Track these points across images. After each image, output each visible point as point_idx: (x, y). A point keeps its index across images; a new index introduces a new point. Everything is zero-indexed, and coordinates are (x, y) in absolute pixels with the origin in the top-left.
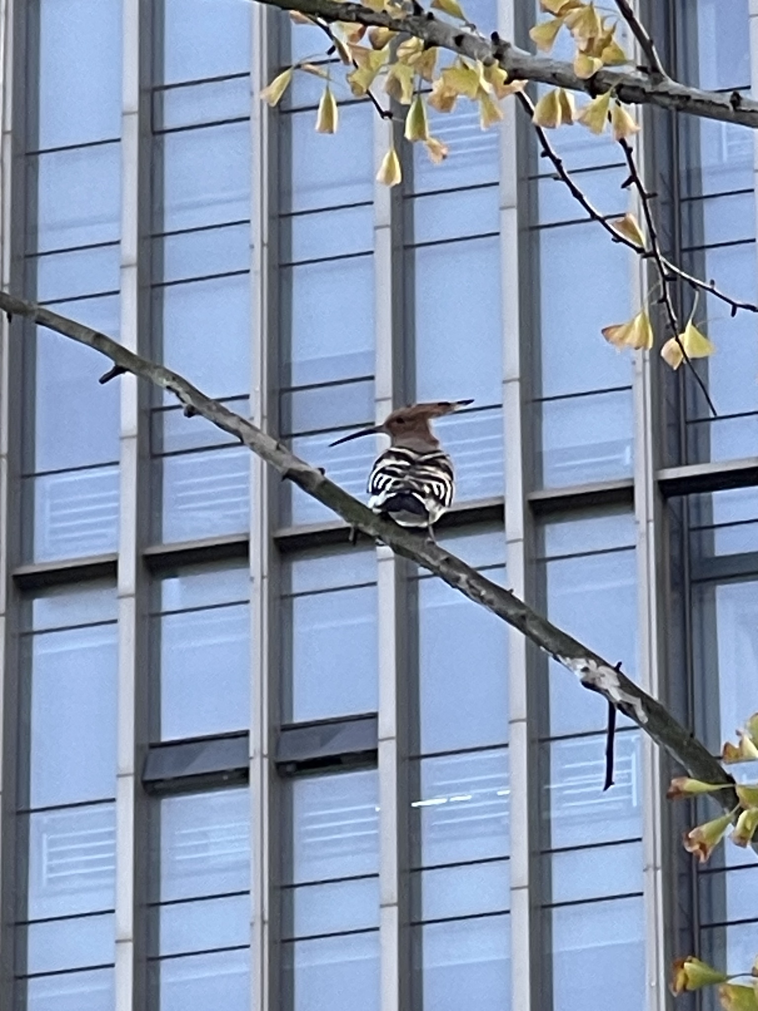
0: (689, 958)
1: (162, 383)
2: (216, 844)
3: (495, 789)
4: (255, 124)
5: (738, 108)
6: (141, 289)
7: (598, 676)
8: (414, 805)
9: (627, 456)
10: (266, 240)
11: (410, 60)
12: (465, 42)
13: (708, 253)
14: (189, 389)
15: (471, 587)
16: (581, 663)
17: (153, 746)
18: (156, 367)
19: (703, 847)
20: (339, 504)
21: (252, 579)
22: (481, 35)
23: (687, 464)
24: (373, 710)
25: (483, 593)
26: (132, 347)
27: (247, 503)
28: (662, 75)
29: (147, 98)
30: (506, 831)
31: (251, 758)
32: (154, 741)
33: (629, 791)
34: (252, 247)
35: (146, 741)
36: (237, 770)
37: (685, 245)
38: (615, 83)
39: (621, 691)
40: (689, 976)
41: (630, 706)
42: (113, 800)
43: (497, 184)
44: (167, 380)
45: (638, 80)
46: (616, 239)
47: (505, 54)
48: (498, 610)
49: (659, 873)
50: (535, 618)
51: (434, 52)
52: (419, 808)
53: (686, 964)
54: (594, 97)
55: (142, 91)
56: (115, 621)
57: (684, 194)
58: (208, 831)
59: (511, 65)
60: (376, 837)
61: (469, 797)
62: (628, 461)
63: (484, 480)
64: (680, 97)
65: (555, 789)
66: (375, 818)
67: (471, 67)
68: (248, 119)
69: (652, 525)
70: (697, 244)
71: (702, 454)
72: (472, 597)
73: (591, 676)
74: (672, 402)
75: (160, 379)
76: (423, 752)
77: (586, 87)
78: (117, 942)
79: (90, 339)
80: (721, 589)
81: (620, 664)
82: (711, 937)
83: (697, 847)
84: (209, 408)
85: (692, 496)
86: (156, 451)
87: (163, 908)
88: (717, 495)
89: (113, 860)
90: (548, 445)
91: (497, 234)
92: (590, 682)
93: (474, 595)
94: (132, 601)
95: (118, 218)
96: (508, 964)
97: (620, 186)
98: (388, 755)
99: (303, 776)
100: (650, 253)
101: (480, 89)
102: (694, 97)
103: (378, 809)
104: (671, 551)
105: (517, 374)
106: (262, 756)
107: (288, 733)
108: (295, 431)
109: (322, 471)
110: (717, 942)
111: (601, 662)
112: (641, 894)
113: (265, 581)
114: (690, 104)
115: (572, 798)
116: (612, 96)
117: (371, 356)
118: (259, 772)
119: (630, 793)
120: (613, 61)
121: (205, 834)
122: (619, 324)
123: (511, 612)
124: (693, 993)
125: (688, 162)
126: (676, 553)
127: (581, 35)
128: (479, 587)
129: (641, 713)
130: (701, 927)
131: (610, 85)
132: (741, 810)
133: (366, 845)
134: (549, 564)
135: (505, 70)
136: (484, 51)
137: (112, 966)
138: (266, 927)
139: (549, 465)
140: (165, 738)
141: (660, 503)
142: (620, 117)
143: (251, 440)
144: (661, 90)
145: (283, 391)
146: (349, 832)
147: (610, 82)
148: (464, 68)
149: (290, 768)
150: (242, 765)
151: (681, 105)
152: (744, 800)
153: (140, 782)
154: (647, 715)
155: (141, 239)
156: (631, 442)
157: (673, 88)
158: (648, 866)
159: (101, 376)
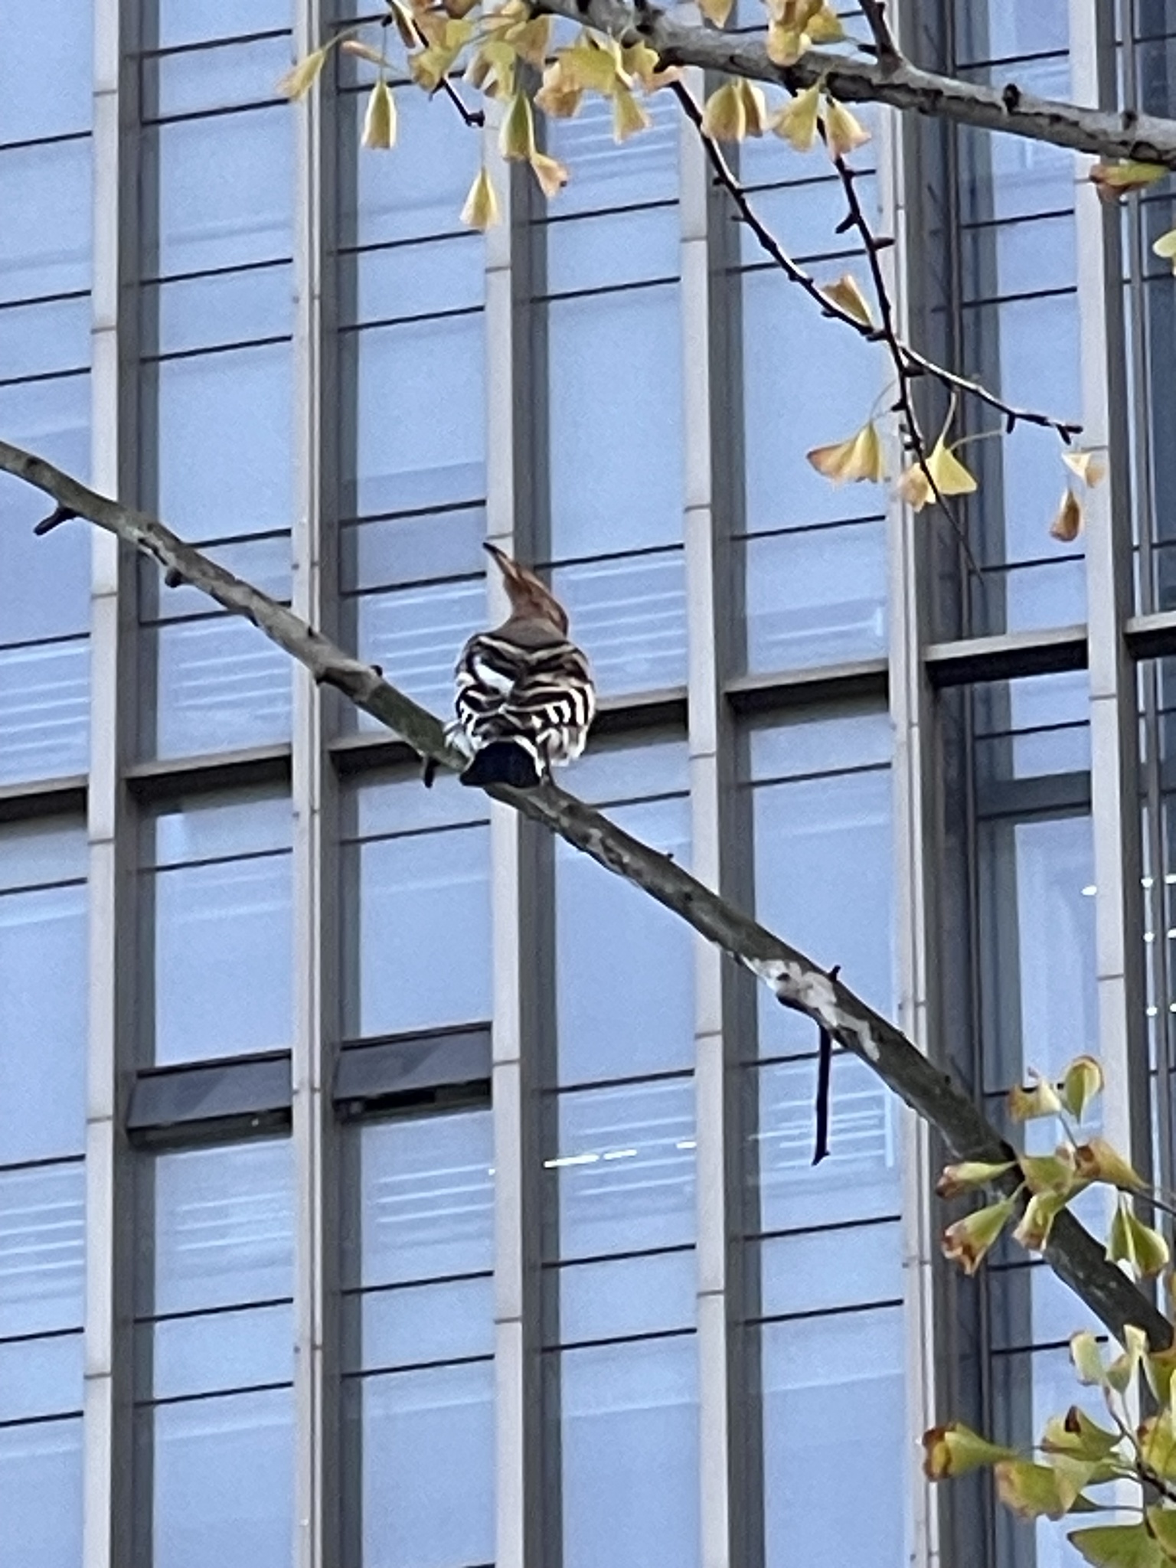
1: (131, 533)
2: (241, 1225)
3: (672, 1140)
4: (300, 108)
5: (1016, 109)
6: (123, 364)
7: (804, 987)
8: (548, 1164)
9: (877, 623)
10: (317, 291)
11: (509, 35)
12: (593, 7)
13: (1003, 309)
14: (171, 543)
15: (608, 850)
16: (777, 967)
17: (143, 1075)
18: (123, 510)
19: (968, 1250)
20: (403, 722)
21: (297, 815)
23: (971, 637)
24: (485, 1018)
25: (626, 859)
27: (288, 699)
28: (898, 59)
29: (133, 68)
30: (691, 1204)
31: (296, 1092)
32: (144, 1066)
33: (881, 1141)
34: (296, 300)
35: (132, 1066)
36: (272, 1111)
37: (968, 297)
38: (826, 71)
39: (839, 1010)
41: (853, 1034)
42: (82, 1158)
43: (675, 202)
44: (140, 528)
45: (863, 66)
46: (828, 312)
47: (655, 26)
48: (650, 886)
49: (929, 1269)
50: (707, 896)
51: (544, 23)
52: (555, 1169)
54: (795, 95)
55: (124, 58)
56: (82, 881)
57: (966, 218)
58: (227, 1206)
59: (667, 43)
60: (489, 1215)
61: (633, 1153)
62: (879, 632)
63: (657, 661)
64: (926, 92)
65: (766, 1140)
66: (487, 1186)
67: (602, 46)
68: (286, 101)
69: (916, 731)
70: (987, 295)
71: (993, 622)
72: (609, 864)
73: (791, 986)
74: (947, 541)
75: (129, 527)
76: (563, 1083)
77: (781, 78)
78: (88, 1377)
79: (20, 465)
80: (1022, 830)
81: (837, 969)
82: (1007, 1369)
83: (959, 1251)
84: (204, 574)
85: (979, 686)
86: (146, 617)
87: (159, 1326)
88: (1016, 685)
89: (82, 1252)
90: (757, 602)
91: (677, 280)
92: (792, 996)
93: (612, 861)
94: (110, 849)
95: (89, 254)
96: (695, 1410)
97: (834, 230)
98: (507, 1087)
99: (376, 1120)
100: (882, 332)
101: (618, 79)
102: (947, 93)
103: (491, 1172)
104: (945, 772)
105: (706, 498)
106: (313, 1090)
107: (349, 1054)
108: (361, 586)
109: (379, 671)
110: (1017, 1375)
111: (808, 966)
112: (899, 1302)
113: (318, 817)
114: (942, 103)
115: (792, 1153)
116: (822, 91)
117: (480, 469)
118: (307, 1113)
119: (883, 1146)
120: (825, 36)
121: (222, 1213)
122: (836, 443)
123: (669, 888)
125: (972, 169)
126: (953, 773)
128: (620, 850)
129: (870, 1045)
130: (992, 1353)
131: (819, 75)
132: (1027, 1196)
133: (470, 1228)
134: (757, 792)
135: (655, 50)
136: (622, 21)
137: (80, 1414)
138: (319, 1354)
139: (757, 638)
140: (162, 1061)
141: (928, 696)
142: (838, 121)
143: (268, 623)
144: (897, 82)
145: (344, 524)
146: (448, 1206)
147: (818, 70)
148: (593, 47)
149: (356, 1108)
150: (282, 1103)
151: (927, 105)
152: (1031, 1179)
153: (123, 1132)
154: (878, 1047)
155: (123, 287)
156: (884, 602)
157: (915, 78)
158: (912, 1258)
159: (37, 523)
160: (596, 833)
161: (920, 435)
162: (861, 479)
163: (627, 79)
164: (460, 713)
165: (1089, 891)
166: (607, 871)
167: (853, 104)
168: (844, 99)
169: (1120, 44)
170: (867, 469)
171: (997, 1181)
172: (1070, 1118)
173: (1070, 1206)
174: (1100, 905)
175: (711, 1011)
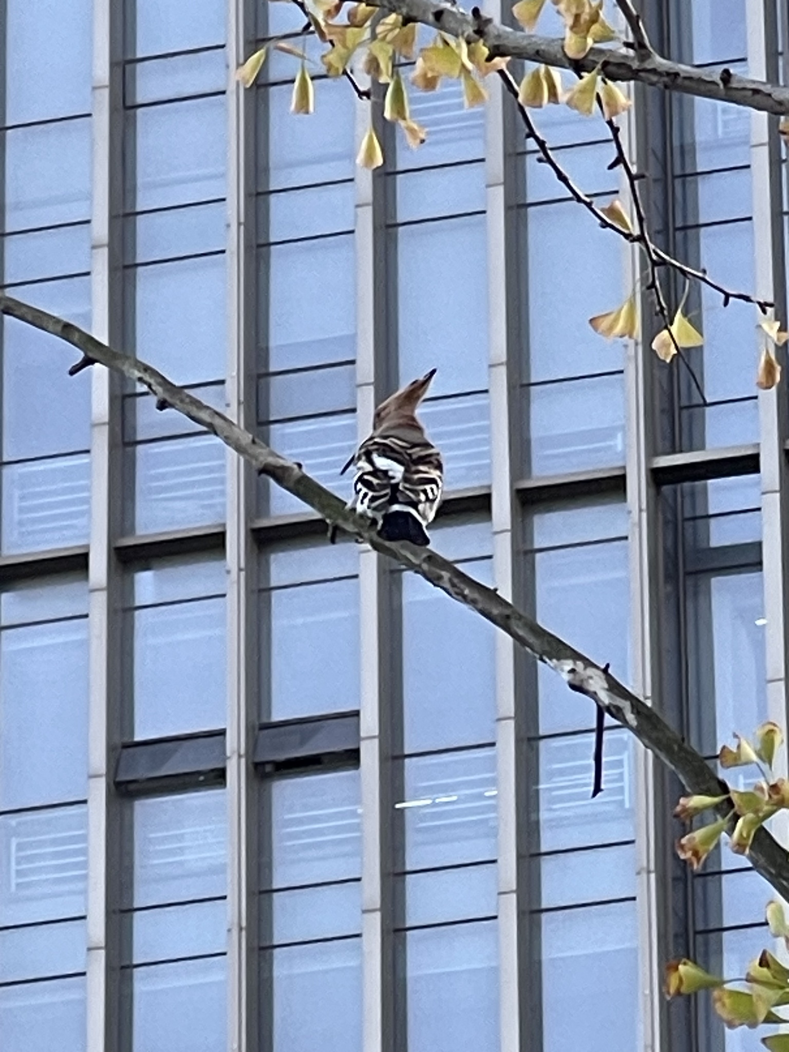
0: (684, 960)
1: (133, 374)
2: (190, 847)
3: (481, 790)
4: (231, 98)
5: (729, 86)
6: (112, 270)
7: (586, 678)
8: (398, 806)
9: (618, 443)
10: (242, 220)
11: (389, 37)
12: (445, 17)
13: (703, 232)
14: (160, 380)
15: (453, 585)
16: (568, 665)
17: (126, 746)
18: (127, 358)
19: (696, 854)
20: (316, 500)
21: (228, 572)
22: (462, 10)
23: (681, 451)
24: (355, 708)
25: (466, 592)
26: (103, 338)
27: (223, 493)
28: (649, 52)
29: (119, 71)
30: (494, 833)
31: (229, 758)
32: (126, 740)
33: (621, 790)
34: (228, 226)
35: (118, 740)
36: (213, 770)
37: (679, 224)
38: (601, 61)
39: (610, 694)
40: (684, 979)
41: (619, 709)
42: (85, 802)
43: (483, 160)
44: (139, 371)
45: (626, 57)
46: (604, 225)
47: (486, 30)
48: (482, 609)
49: (653, 876)
50: (520, 617)
51: (414, 28)
52: (402, 810)
53: (681, 967)
54: (581, 77)
55: (113, 65)
56: (85, 616)
57: (678, 170)
58: (182, 834)
59: (493, 42)
60: (359, 840)
61: (454, 798)
62: (619, 448)
63: (469, 469)
64: (668, 74)
65: (544, 789)
66: (356, 820)
67: (453, 45)
68: (223, 93)
69: (644, 514)
70: (691, 222)
71: (696, 441)
72: (455, 595)
73: (577, 677)
74: (665, 386)
75: (131, 370)
76: (407, 751)
77: (570, 65)
78: (89, 949)
79: (59, 328)
80: (716, 582)
81: (608, 666)
82: (706, 944)
83: (690, 854)
84: (182, 401)
85: (687, 485)
86: (128, 439)
87: (137, 915)
88: (712, 484)
89: (84, 865)
90: (538, 429)
91: (484, 212)
92: (578, 683)
93: (457, 594)
94: (104, 595)
95: (89, 196)
96: (495, 972)
97: (607, 167)
98: (370, 754)
99: (282, 777)
100: (639, 237)
101: (463, 66)
102: (682, 75)
103: (360, 811)
104: (664, 543)
105: (504, 358)
106: (240, 756)
107: (266, 732)
108: (272, 418)
109: (300, 466)
110: (713, 947)
111: (588, 663)
112: (634, 899)
113: (243, 574)
114: (679, 81)
115: (561, 799)
116: (598, 74)
117: (352, 340)
118: (236, 772)
119: (622, 793)
120: (602, 37)
121: (180, 838)
122: (608, 312)
123: (495, 611)
124: (688, 997)
125: (681, 137)
126: (670, 543)
127: (568, 9)
128: (462, 586)
129: (631, 717)
130: (696, 933)
131: (597, 63)
132: (736, 817)
133: (347, 848)
134: (538, 556)
135: (487, 47)
136: (465, 27)
137: (84, 974)
138: (244, 934)
139: (537, 453)
140: (138, 737)
141: (653, 491)
142: (610, 95)
143: (226, 434)
144: (649, 67)
145: (260, 376)
146: (329, 834)
147: (597, 60)
148: (446, 45)
149: (268, 768)
150: (220, 766)
151: (670, 83)
152: (739, 806)
153: (112, 783)
154: (636, 718)
155: (112, 218)
156: (624, 429)
157: (661, 64)
158: (642, 869)
159: (69, 368)
160: (446, 575)
161: (664, 305)
162: (622, 336)
163: (470, 65)
164: (358, 492)
165: (760, 622)
166: (453, 600)
167: (619, 82)
168: (614, 79)
169: (781, 54)
170: (627, 331)
171: (717, 808)
172: (765, 767)
173: (765, 824)
174: (769, 633)
175: (507, 703)
